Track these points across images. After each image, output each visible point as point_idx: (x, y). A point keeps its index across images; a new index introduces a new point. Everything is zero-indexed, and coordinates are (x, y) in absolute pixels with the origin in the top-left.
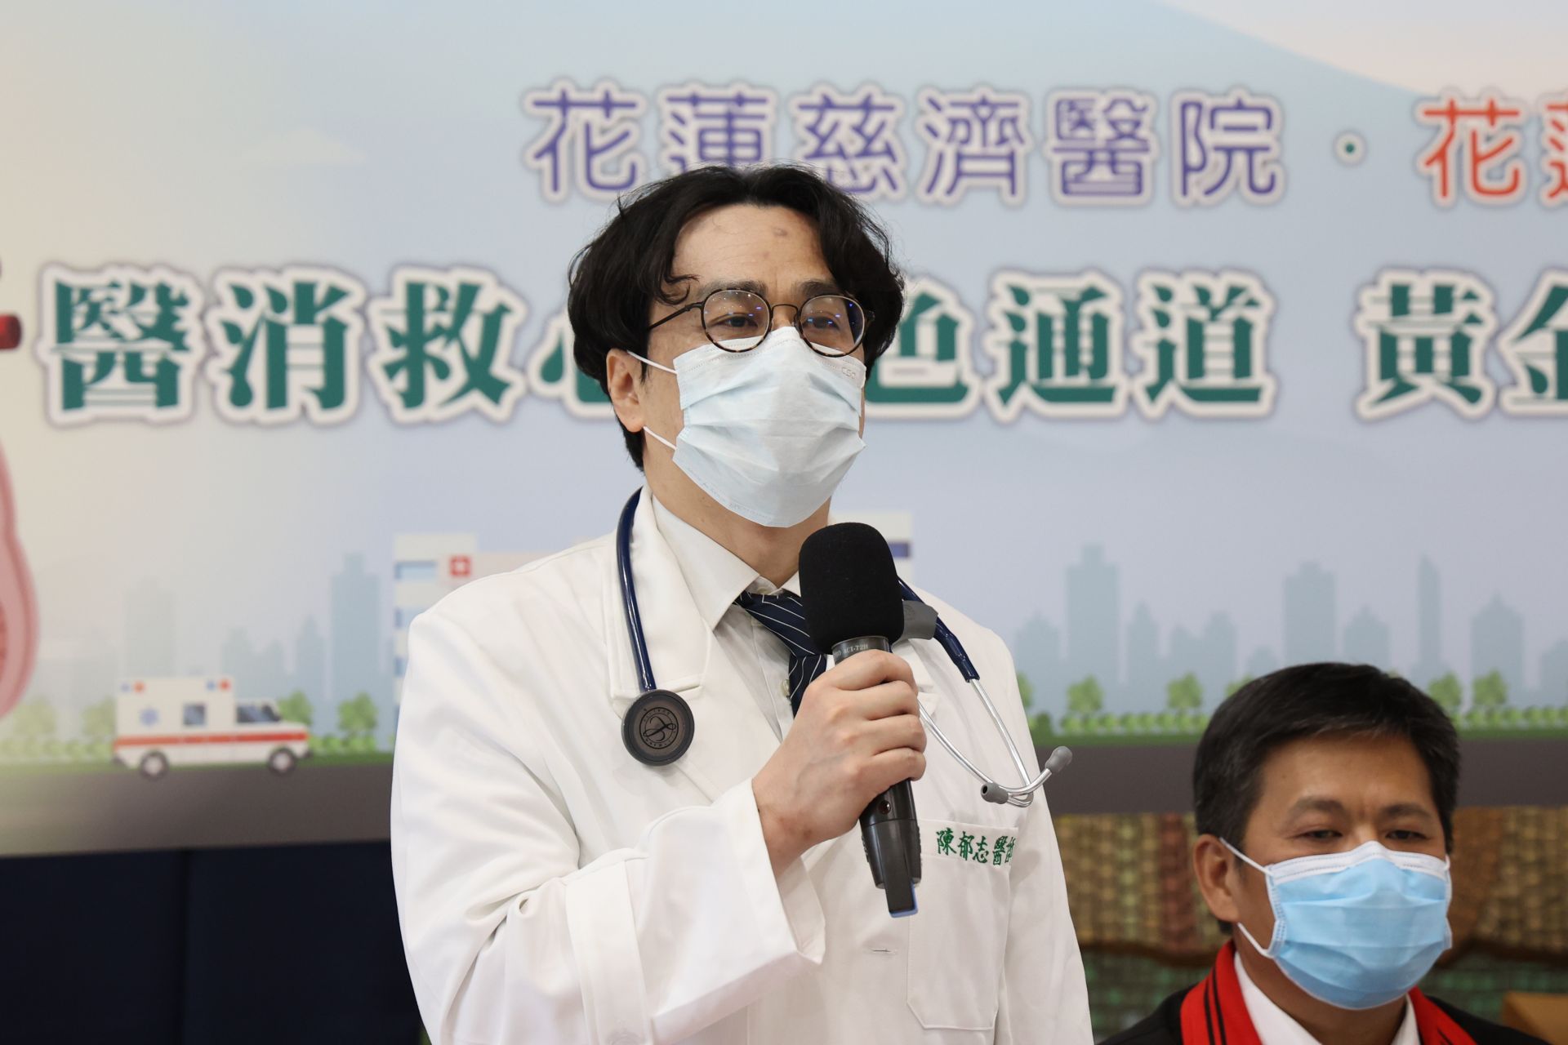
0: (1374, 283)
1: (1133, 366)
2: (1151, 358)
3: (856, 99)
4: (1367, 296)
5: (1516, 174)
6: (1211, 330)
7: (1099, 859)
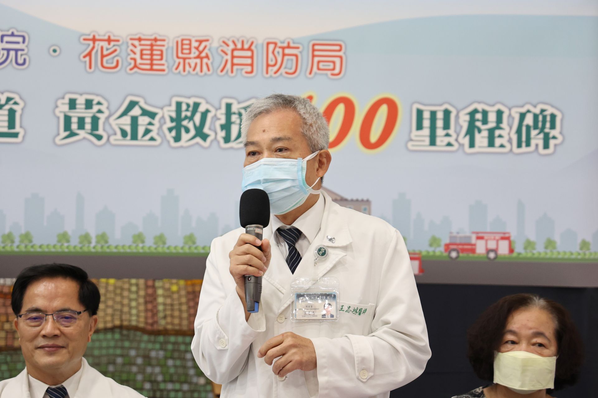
0: (63, 98)
4: (60, 102)
5: (118, 62)
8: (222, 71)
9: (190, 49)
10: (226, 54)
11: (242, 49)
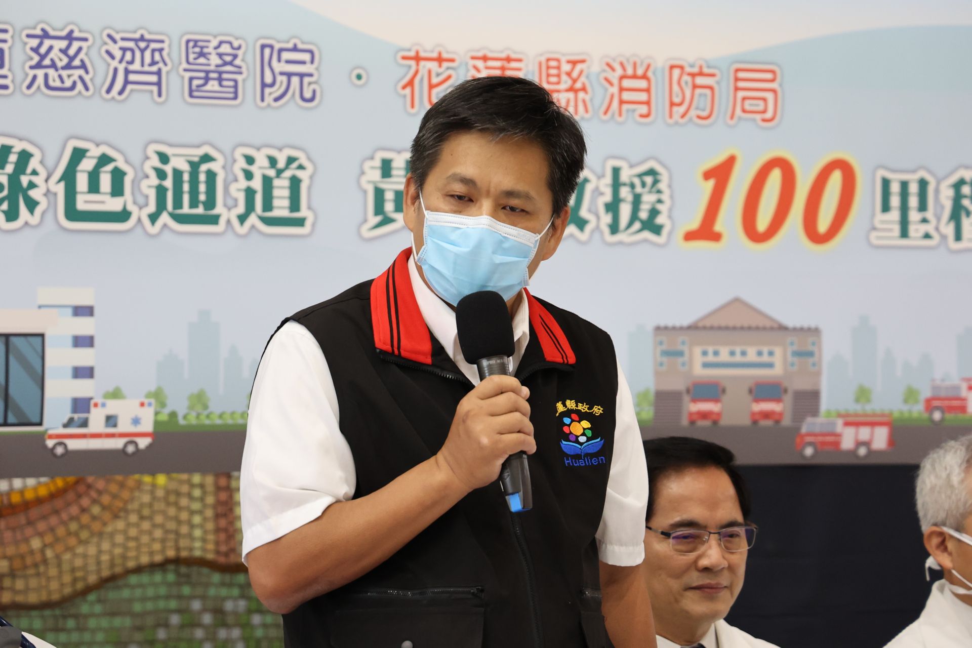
0: (372, 158)
1: (230, 202)
2: (241, 197)
3: (64, 33)
4: (368, 164)
6: (276, 182)
7: (180, 508)
8: (606, 113)
9: (558, 76)
10: (611, 84)
11: (634, 77)
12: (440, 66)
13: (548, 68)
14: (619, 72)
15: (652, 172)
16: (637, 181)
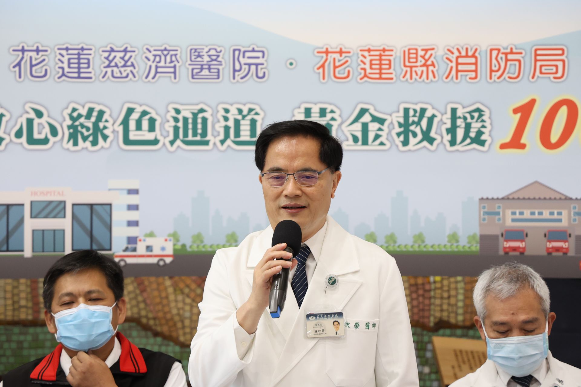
0: (299, 108)
1: (215, 134)
2: (222, 131)
3: (122, 49)
4: (296, 111)
5: (349, 72)
6: (242, 122)
8: (447, 78)
9: (416, 58)
10: (451, 61)
11: (467, 56)
12: (341, 56)
13: (409, 54)
14: (456, 54)
15: (478, 110)
16: (468, 116)
